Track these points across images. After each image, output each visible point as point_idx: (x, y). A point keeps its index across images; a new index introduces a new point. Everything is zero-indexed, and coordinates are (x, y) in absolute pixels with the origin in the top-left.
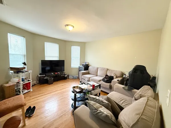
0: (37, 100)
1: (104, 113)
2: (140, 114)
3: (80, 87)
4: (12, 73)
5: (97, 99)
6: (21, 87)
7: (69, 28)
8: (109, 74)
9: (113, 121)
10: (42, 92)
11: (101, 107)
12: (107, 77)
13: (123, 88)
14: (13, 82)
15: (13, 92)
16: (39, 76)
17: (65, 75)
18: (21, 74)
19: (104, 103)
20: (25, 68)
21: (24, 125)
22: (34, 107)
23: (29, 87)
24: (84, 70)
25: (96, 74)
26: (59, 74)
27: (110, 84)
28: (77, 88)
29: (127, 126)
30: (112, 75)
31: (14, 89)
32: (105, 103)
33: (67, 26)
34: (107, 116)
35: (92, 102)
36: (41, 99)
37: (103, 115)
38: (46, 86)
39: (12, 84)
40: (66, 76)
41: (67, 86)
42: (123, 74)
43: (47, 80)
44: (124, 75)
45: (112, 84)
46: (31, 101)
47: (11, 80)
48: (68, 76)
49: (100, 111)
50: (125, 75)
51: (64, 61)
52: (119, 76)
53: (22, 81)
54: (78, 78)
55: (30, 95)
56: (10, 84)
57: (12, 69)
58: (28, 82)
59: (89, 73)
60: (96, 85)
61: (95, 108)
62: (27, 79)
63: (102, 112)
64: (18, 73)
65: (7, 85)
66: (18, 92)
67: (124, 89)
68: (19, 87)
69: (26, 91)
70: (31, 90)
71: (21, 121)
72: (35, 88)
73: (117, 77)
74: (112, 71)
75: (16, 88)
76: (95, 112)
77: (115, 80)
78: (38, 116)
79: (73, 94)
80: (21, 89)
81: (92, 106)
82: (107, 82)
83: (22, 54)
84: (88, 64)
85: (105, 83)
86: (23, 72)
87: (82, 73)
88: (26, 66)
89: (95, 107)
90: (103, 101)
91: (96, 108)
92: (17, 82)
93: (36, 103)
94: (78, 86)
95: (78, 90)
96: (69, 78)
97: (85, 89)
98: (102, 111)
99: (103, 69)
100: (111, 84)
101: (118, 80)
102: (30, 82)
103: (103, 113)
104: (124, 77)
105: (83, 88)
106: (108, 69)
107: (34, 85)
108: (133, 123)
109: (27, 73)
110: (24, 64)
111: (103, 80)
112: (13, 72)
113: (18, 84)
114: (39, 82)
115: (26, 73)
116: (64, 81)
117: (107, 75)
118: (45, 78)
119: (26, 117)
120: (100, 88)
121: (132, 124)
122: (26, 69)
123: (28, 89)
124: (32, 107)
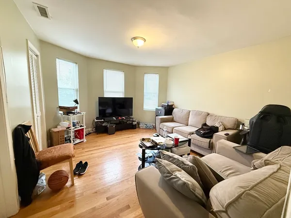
0: (91, 154)
1: (182, 179)
2: (248, 187)
3: (153, 141)
4: (61, 114)
5: (175, 159)
6: (72, 135)
7: (139, 43)
8: (209, 123)
9: (196, 196)
10: (98, 144)
11: (179, 171)
12: (204, 127)
13: (234, 148)
14: (62, 127)
15: (63, 140)
16: (96, 121)
17: (133, 121)
18: (71, 116)
19: (185, 165)
20: (76, 108)
21: (73, 185)
22: (86, 163)
23: (82, 136)
24: (165, 115)
25: (185, 122)
26: (123, 119)
27: (210, 141)
28: (148, 141)
29: (220, 205)
30: (217, 125)
31: (63, 136)
32: (188, 165)
33: (134, 39)
34: (185, 183)
35: (164, 162)
36: (96, 153)
37: (180, 182)
38: (104, 136)
39: (61, 129)
40: (134, 123)
41: (135, 138)
42: (238, 123)
43: (106, 127)
44: (241, 126)
45: (214, 140)
46: (83, 155)
47: (60, 124)
48: (138, 123)
49: (175, 175)
50: (243, 124)
51: (132, 99)
52: (229, 127)
53: (73, 126)
54: (155, 128)
55: (82, 147)
56: (59, 129)
57: (61, 108)
58: (80, 128)
59: (172, 120)
60: (182, 139)
61: (167, 170)
62: (79, 124)
63: (178, 178)
64: (68, 115)
65: (56, 130)
66: (68, 141)
67: (236, 149)
68: (70, 135)
69: (78, 141)
70: (85, 140)
71: (68, 178)
72: (90, 137)
73: (225, 129)
74: (216, 117)
75: (66, 136)
76: (167, 177)
77: (221, 133)
78: (90, 175)
79: (141, 150)
80: (72, 138)
81: (164, 167)
82: (204, 136)
83: (73, 88)
84: (172, 105)
85: (201, 138)
86: (74, 114)
87: (161, 119)
88: (78, 106)
89: (169, 169)
90: (185, 163)
91: (169, 172)
92: (67, 126)
93: (89, 159)
94: (149, 139)
95: (148, 144)
96: (139, 127)
97: (162, 144)
98: (179, 176)
99: (198, 113)
100: (212, 140)
101: (227, 135)
102: (83, 129)
103: (180, 179)
104: (241, 128)
105: (158, 142)
106: (208, 114)
107: (90, 133)
108: (230, 201)
109: (80, 114)
110: (76, 101)
111: (197, 132)
112: (62, 112)
113: (68, 130)
114: (96, 129)
115: (78, 115)
116: (130, 130)
117: (205, 124)
118: (104, 125)
119: (75, 174)
120: (189, 145)
121: (227, 203)
122: (78, 110)
123: (80, 139)
124: (84, 162)
